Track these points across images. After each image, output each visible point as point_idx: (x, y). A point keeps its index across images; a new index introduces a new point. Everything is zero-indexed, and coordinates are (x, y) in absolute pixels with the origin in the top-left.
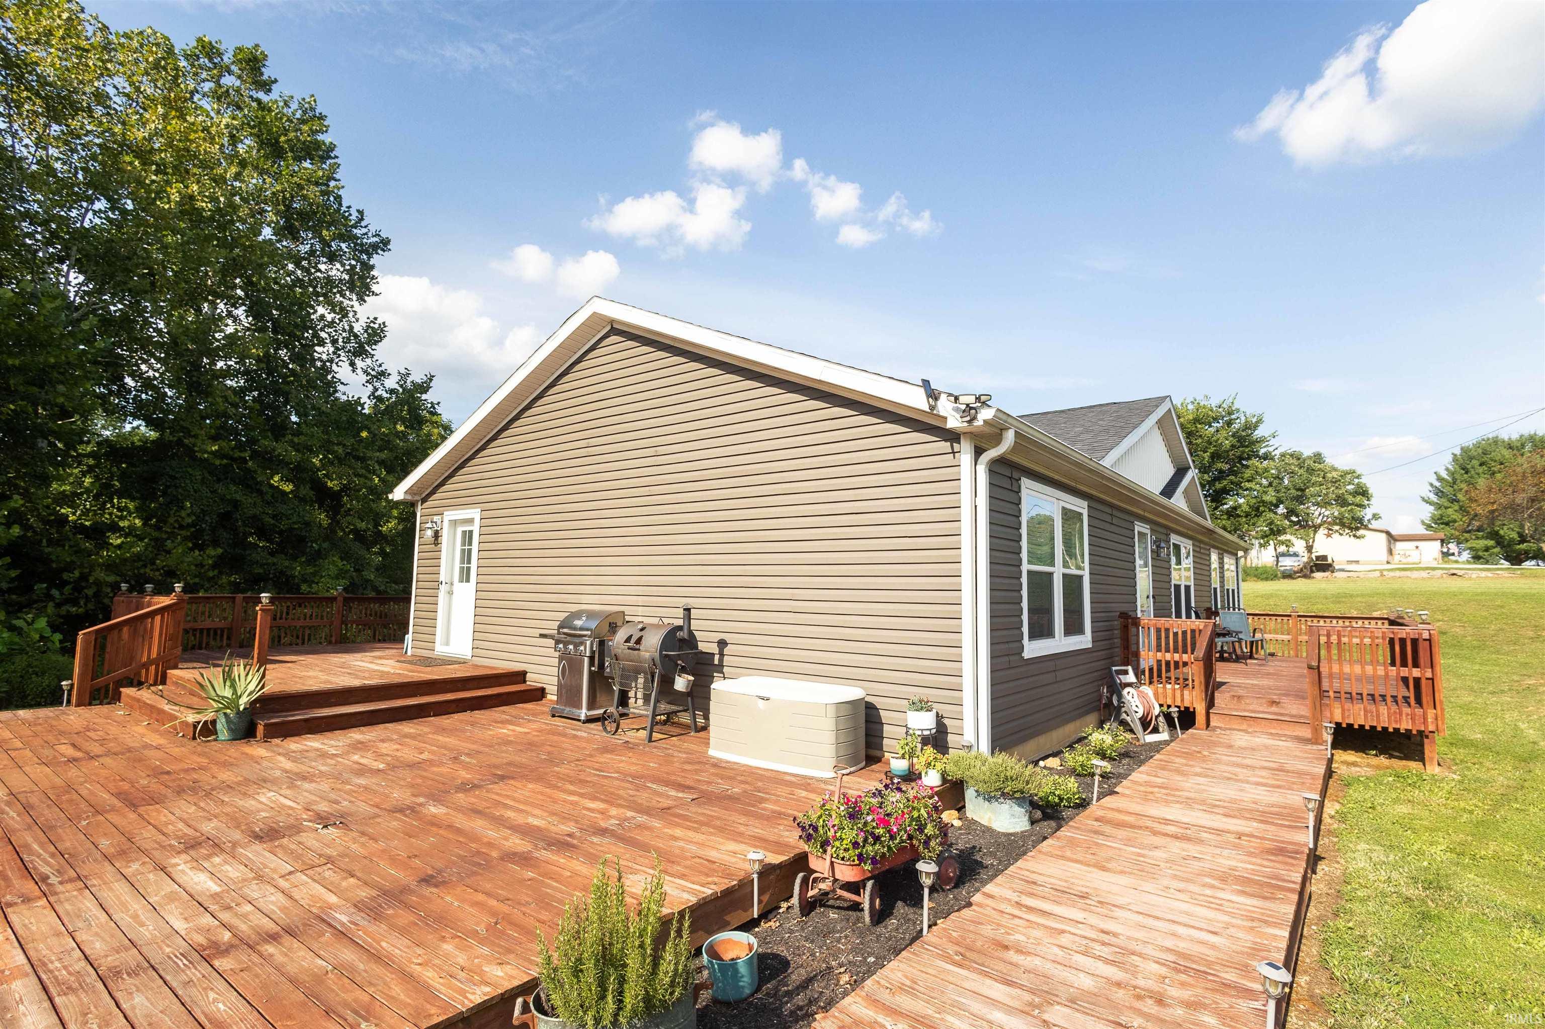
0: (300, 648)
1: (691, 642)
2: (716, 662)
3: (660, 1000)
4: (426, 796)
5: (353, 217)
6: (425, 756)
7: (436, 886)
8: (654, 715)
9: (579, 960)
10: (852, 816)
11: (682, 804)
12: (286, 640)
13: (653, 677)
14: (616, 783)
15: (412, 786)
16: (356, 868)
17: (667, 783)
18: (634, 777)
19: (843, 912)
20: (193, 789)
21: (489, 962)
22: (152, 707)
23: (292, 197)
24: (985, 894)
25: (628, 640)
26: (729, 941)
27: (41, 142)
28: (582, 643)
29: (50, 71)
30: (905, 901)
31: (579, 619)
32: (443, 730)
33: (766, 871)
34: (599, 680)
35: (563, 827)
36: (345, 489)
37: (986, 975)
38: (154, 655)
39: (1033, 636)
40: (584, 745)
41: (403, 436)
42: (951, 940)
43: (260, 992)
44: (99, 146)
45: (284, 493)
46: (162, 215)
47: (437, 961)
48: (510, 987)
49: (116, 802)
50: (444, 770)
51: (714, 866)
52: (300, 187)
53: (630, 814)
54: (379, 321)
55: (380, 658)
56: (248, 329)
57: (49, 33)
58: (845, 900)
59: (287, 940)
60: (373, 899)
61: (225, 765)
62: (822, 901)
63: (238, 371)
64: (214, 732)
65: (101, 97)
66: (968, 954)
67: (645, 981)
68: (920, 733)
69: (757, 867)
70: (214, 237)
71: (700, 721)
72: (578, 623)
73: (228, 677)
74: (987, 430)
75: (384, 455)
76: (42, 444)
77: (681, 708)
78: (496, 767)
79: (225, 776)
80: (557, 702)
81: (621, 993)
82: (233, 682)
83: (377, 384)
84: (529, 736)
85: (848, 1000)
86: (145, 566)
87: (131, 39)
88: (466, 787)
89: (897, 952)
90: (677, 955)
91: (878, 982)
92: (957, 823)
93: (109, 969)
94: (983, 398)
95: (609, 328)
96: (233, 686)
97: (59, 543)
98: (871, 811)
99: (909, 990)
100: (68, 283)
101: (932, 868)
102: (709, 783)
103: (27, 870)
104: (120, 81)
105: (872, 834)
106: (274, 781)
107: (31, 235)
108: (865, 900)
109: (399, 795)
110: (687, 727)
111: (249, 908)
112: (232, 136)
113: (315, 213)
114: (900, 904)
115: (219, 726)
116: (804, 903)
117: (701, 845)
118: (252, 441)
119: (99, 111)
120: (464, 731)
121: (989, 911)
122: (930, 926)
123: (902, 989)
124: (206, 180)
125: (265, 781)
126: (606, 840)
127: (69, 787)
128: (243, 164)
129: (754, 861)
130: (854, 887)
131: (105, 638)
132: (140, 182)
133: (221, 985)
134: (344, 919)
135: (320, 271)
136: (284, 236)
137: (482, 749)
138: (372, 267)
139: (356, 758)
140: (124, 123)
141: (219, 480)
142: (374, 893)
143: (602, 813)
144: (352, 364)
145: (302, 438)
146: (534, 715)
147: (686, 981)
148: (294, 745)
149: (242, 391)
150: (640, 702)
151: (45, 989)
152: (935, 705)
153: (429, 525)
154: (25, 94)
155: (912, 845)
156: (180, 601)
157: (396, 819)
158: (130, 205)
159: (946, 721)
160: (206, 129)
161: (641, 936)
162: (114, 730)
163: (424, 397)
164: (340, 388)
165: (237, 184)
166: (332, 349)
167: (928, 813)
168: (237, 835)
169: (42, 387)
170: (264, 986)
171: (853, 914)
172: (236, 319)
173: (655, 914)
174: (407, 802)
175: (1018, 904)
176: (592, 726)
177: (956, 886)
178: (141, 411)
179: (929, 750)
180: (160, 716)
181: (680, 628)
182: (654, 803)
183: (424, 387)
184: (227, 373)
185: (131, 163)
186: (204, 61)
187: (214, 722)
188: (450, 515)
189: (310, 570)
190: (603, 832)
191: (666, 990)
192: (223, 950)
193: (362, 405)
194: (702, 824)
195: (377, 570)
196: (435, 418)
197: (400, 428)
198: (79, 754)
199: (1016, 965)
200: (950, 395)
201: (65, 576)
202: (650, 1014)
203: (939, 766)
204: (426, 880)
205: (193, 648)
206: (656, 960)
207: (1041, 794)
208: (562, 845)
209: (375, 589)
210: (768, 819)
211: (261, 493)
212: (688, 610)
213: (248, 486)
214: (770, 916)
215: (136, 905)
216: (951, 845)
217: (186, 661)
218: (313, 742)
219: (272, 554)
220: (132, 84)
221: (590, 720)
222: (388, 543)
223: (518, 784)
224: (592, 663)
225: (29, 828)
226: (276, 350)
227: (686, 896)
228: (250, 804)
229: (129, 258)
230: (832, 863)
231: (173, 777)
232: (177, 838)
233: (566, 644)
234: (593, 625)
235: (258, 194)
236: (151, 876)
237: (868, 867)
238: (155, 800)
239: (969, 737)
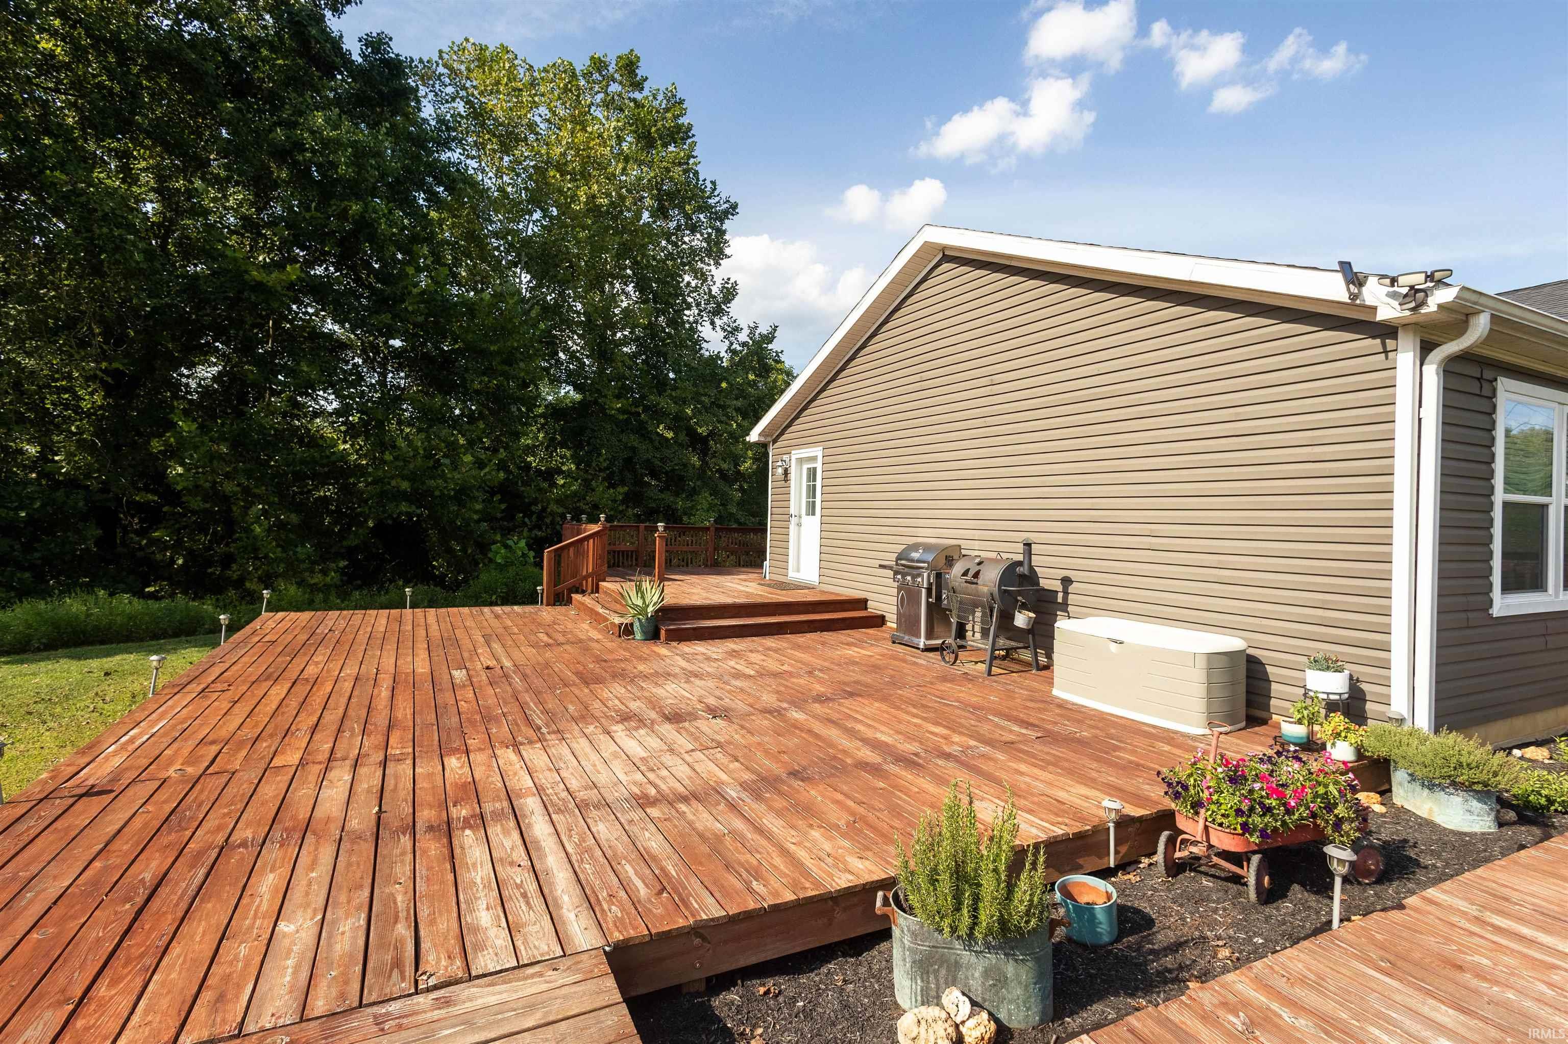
0: (685, 569)
1: (1031, 578)
2: (1060, 600)
3: (1015, 926)
4: (789, 703)
5: (708, 189)
6: (785, 667)
7: (802, 780)
8: (993, 650)
9: (935, 870)
10: (1233, 780)
11: (1026, 740)
12: (675, 561)
13: (992, 611)
14: (958, 712)
15: (778, 692)
16: (739, 754)
17: (1009, 718)
18: (974, 708)
19: (1220, 883)
20: (622, 675)
21: (851, 854)
22: (592, 610)
23: (662, 180)
24: (1424, 898)
25: (965, 574)
26: (1084, 884)
27: (499, 174)
28: (919, 575)
29: (500, 113)
30: (1303, 885)
31: (917, 551)
32: (798, 647)
33: (1124, 823)
34: (937, 611)
35: (908, 746)
36: (711, 434)
37: (1429, 993)
38: (590, 570)
39: (1507, 588)
40: (924, 672)
41: (754, 384)
42: (1372, 940)
43: (679, 840)
44: (533, 167)
45: (667, 439)
46: (575, 216)
47: (807, 844)
48: (870, 880)
49: (574, 678)
50: (802, 681)
51: (1063, 807)
52: (668, 170)
53: (972, 743)
54: (732, 281)
55: (745, 580)
56: (637, 302)
57: (498, 83)
58: (1224, 870)
59: (694, 803)
60: (753, 782)
61: (641, 659)
62: (1192, 864)
63: (631, 340)
64: (632, 633)
65: (532, 126)
66: (1400, 963)
67: (1000, 904)
68: (1325, 696)
69: (1113, 815)
70: (609, 227)
71: (1043, 660)
72: (915, 555)
73: (639, 589)
74: (1444, 317)
75: (739, 403)
76: (514, 409)
77: (1021, 645)
78: (845, 683)
79: (641, 667)
80: (897, 630)
81: (976, 909)
82: (642, 593)
83: (732, 339)
84: (872, 659)
85: (1230, 977)
86: (579, 501)
87: (548, 72)
88: (821, 699)
89: (1295, 942)
90: (1032, 887)
91: (1271, 968)
92: (1378, 808)
93: (582, 801)
94: (1438, 275)
95: (941, 255)
96: (643, 597)
97: (525, 483)
98: (1258, 777)
99: (1318, 985)
100: (521, 281)
101: (1347, 855)
102: (1056, 723)
103: (529, 722)
104: (543, 110)
105: (1261, 804)
106: (675, 676)
107: (497, 248)
108: (1250, 874)
109: (768, 699)
110: (1029, 664)
111: (664, 773)
112: (618, 137)
113: (679, 191)
114: (1296, 887)
115: (635, 629)
116: (1170, 864)
117: (1050, 784)
118: (643, 397)
119: (532, 137)
120: (816, 649)
121: (1430, 919)
122: (1341, 921)
123: (1303, 981)
124: (602, 179)
125: (669, 675)
126: (951, 765)
127: (547, 665)
128: (627, 160)
129: (1110, 810)
130: (1237, 859)
131: (560, 556)
132: (560, 191)
133: (652, 828)
134: (734, 794)
135: (685, 243)
136: (658, 217)
137: (832, 666)
138: (724, 232)
139: (732, 663)
140: (547, 145)
141: (623, 431)
142: (754, 777)
143: (945, 738)
144: (712, 323)
145: (678, 391)
146: (876, 640)
147: (1041, 913)
148: (687, 648)
149: (635, 355)
150: (978, 636)
151: (545, 806)
152: (1347, 666)
153: (780, 463)
154: (487, 137)
155: (1315, 824)
156: (605, 528)
157: (766, 719)
158: (555, 211)
159: (1364, 686)
160: (600, 136)
161: (994, 861)
162: (570, 625)
163: (770, 347)
164: (704, 345)
165: (624, 178)
166: (697, 312)
167: (1340, 791)
168: (653, 715)
169: (511, 365)
170: (681, 835)
171: (1234, 888)
172: (627, 295)
173: (1008, 843)
174: (775, 706)
175: (1478, 920)
176: (931, 655)
177: (1379, 881)
178: (572, 378)
179: (1338, 719)
180: (597, 619)
181: (1020, 563)
182: (997, 736)
183: (769, 338)
184: (625, 342)
185: (554, 177)
186: (596, 76)
187: (632, 625)
188: (797, 454)
189: (689, 504)
190: (947, 756)
191: (1022, 918)
192: (654, 802)
193: (721, 359)
194: (1049, 763)
195: (738, 504)
196: (779, 366)
197: (751, 377)
198: (551, 641)
199: (1475, 991)
200: (1383, 277)
201: (533, 508)
202: (1004, 936)
203: (1352, 737)
204: (794, 774)
205: (614, 565)
206: (1011, 888)
207: (1515, 791)
208: (908, 762)
209: (737, 521)
210: (1124, 768)
211: (651, 441)
212: (1028, 545)
213: (643, 435)
214: (1129, 869)
215: (594, 757)
216: (1370, 833)
217: (611, 576)
218: (699, 648)
219: (661, 491)
220: (550, 110)
221: (928, 649)
222: (745, 480)
223: (866, 702)
224: (929, 594)
225: (527, 691)
226: (656, 318)
227: (1034, 831)
228: (660, 691)
229: (556, 256)
230: (1206, 828)
231: (610, 664)
232: (616, 711)
233: (904, 575)
234: (930, 557)
235: (637, 186)
236: (601, 737)
237: (1255, 839)
238: (599, 680)
239: (1399, 706)
